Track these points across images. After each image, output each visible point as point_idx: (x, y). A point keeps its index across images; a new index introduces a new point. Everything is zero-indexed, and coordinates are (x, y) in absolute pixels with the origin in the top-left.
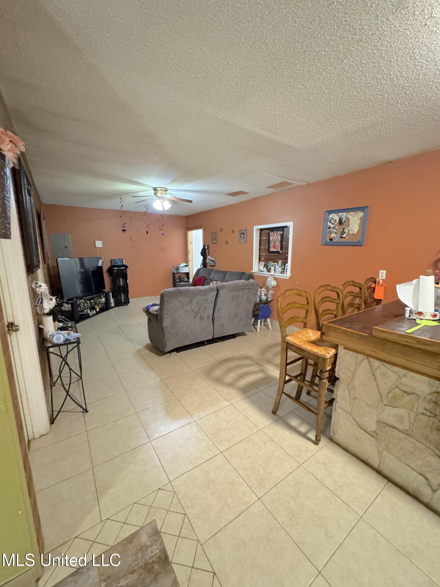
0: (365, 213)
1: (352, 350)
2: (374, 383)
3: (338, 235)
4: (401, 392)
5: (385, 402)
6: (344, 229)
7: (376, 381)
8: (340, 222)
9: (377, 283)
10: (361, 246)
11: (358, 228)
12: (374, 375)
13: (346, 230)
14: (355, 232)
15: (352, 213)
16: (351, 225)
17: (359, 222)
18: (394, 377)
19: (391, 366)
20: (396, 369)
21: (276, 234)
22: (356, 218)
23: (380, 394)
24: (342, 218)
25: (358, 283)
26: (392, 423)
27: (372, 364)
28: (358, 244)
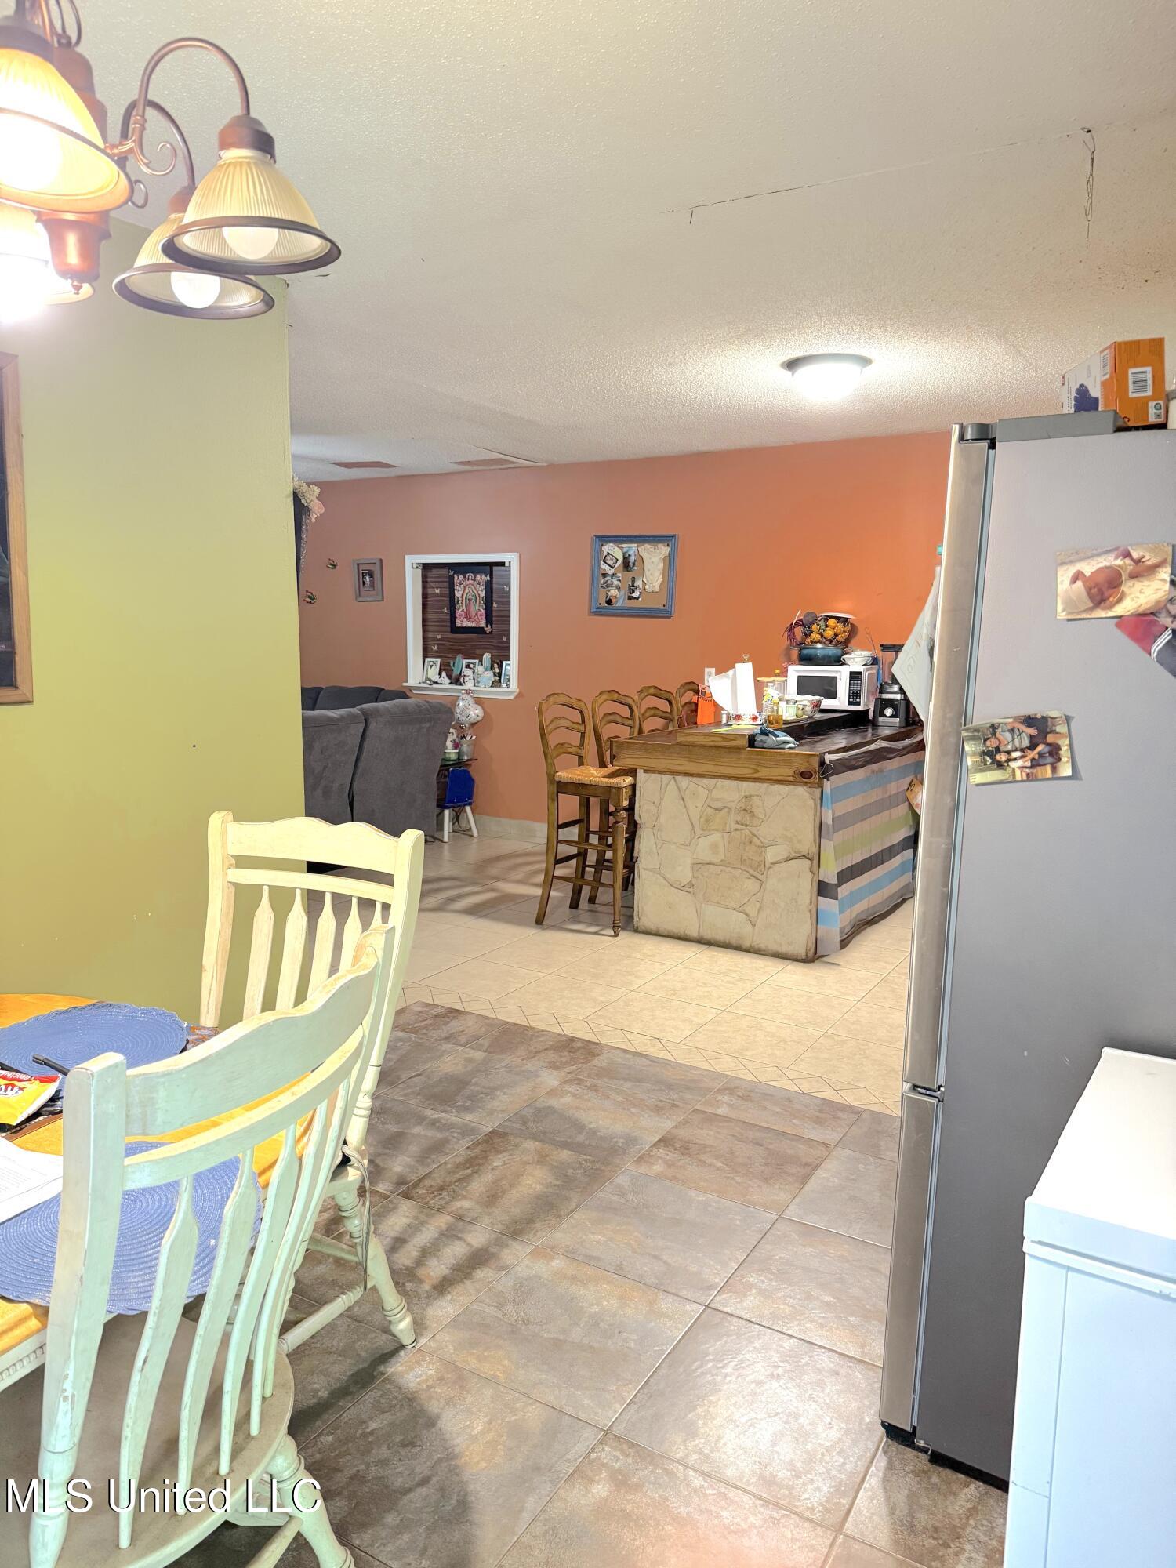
0: (671, 549)
1: (654, 772)
2: (684, 811)
3: (622, 593)
4: (713, 810)
5: (698, 834)
6: (633, 580)
7: (685, 807)
8: (626, 565)
9: (700, 694)
10: (669, 617)
11: (661, 580)
12: (683, 799)
13: (638, 583)
14: (657, 589)
15: (647, 546)
16: (647, 573)
17: (661, 565)
18: (703, 793)
19: (699, 779)
20: (706, 781)
21: (471, 582)
22: (655, 556)
23: (692, 824)
24: (629, 555)
25: (666, 691)
26: (707, 860)
27: (679, 785)
28: (663, 614)
